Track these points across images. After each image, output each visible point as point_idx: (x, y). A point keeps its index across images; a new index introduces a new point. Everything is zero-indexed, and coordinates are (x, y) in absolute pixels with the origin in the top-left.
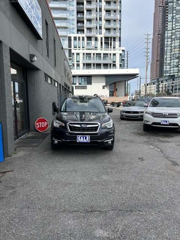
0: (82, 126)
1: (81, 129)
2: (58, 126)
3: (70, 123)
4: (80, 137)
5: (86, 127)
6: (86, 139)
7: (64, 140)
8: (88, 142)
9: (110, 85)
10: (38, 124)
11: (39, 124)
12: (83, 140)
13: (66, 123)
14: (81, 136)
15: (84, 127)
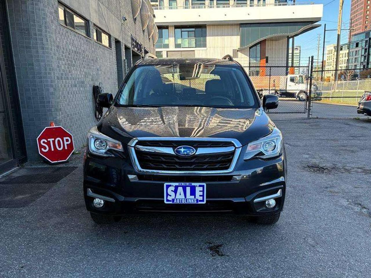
0: (179, 152)
1: (177, 160)
2: (104, 151)
3: (140, 143)
4: (173, 189)
5: (194, 156)
6: (193, 193)
7: (122, 198)
8: (199, 203)
9: (250, 48)
10: (44, 142)
11: (48, 143)
12: (184, 197)
13: (128, 142)
14: (177, 184)
15: (185, 153)
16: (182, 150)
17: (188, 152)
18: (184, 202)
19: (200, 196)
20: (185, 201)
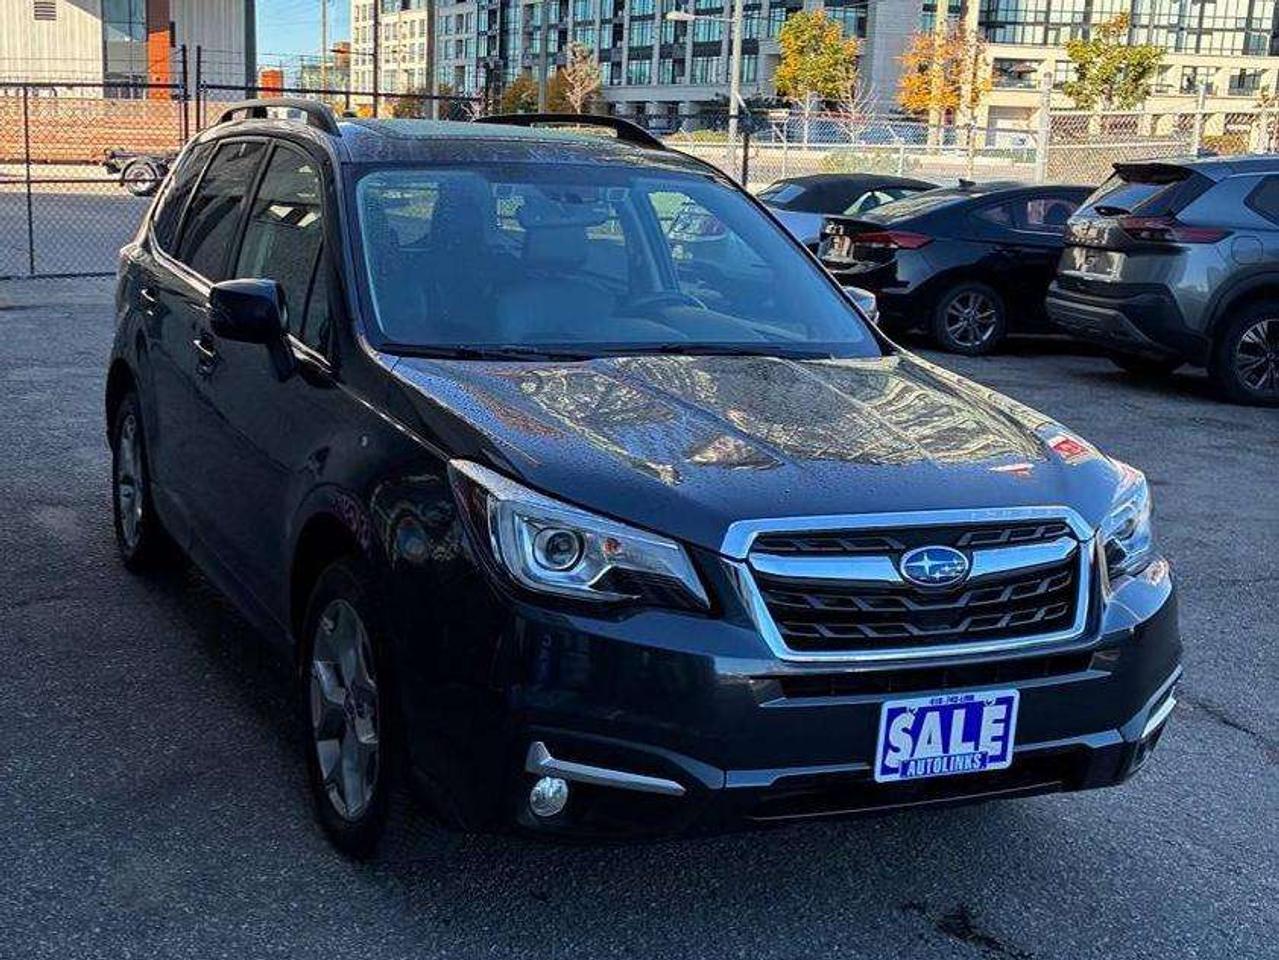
0: (913, 573)
1: (912, 606)
3: (766, 544)
4: (910, 722)
5: (964, 586)
6: (972, 733)
8: (991, 766)
12: (939, 753)
14: (925, 701)
15: (938, 575)
16: (926, 563)
17: (947, 569)
18: (940, 769)
19: (994, 739)
20: (945, 766)
